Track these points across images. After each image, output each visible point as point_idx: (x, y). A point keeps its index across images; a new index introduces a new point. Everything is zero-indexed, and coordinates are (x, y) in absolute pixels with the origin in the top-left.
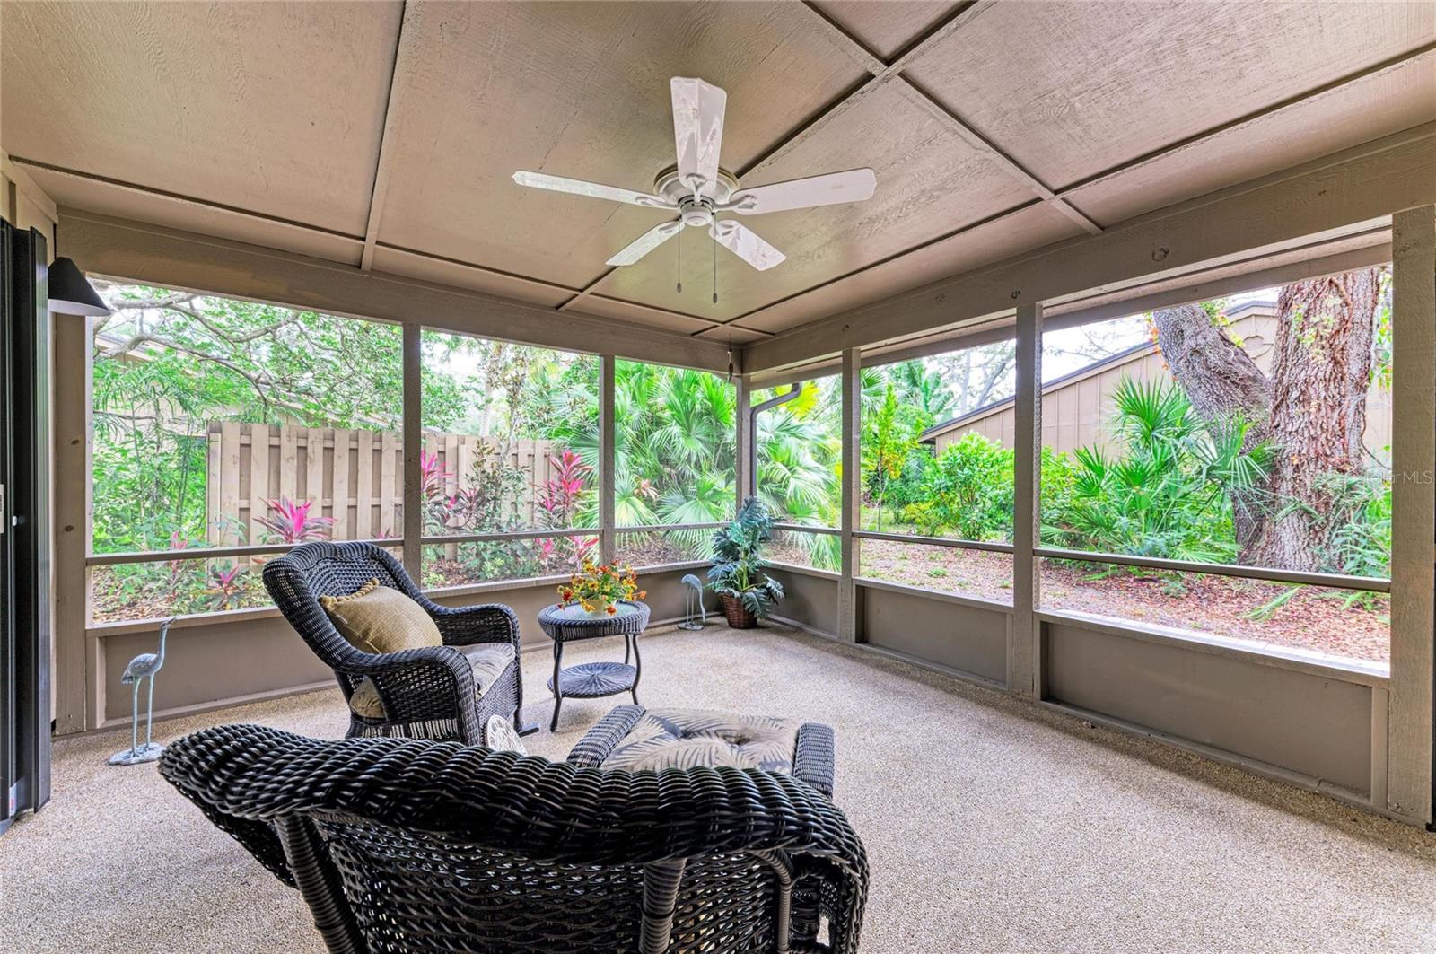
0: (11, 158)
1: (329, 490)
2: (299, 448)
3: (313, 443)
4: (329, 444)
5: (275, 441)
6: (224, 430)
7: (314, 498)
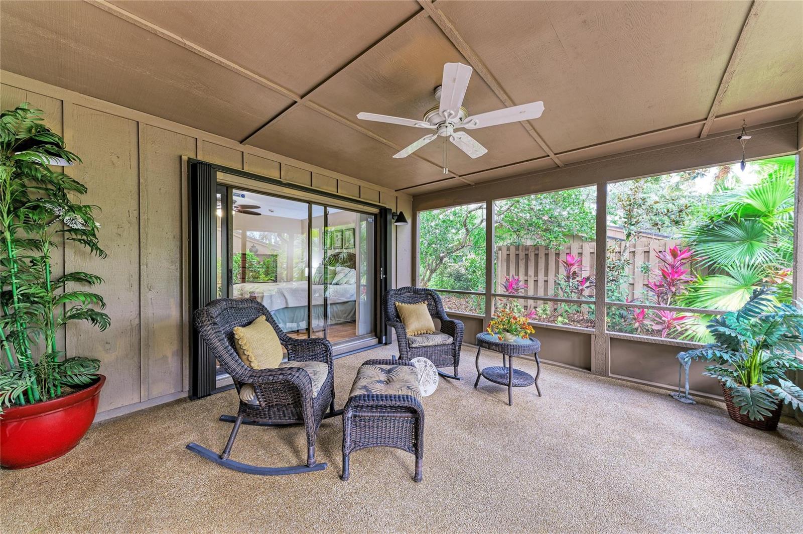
0: (396, 191)
1: (536, 274)
2: (526, 254)
3: (530, 252)
4: (537, 252)
5: (517, 252)
6: (502, 249)
7: (531, 276)
